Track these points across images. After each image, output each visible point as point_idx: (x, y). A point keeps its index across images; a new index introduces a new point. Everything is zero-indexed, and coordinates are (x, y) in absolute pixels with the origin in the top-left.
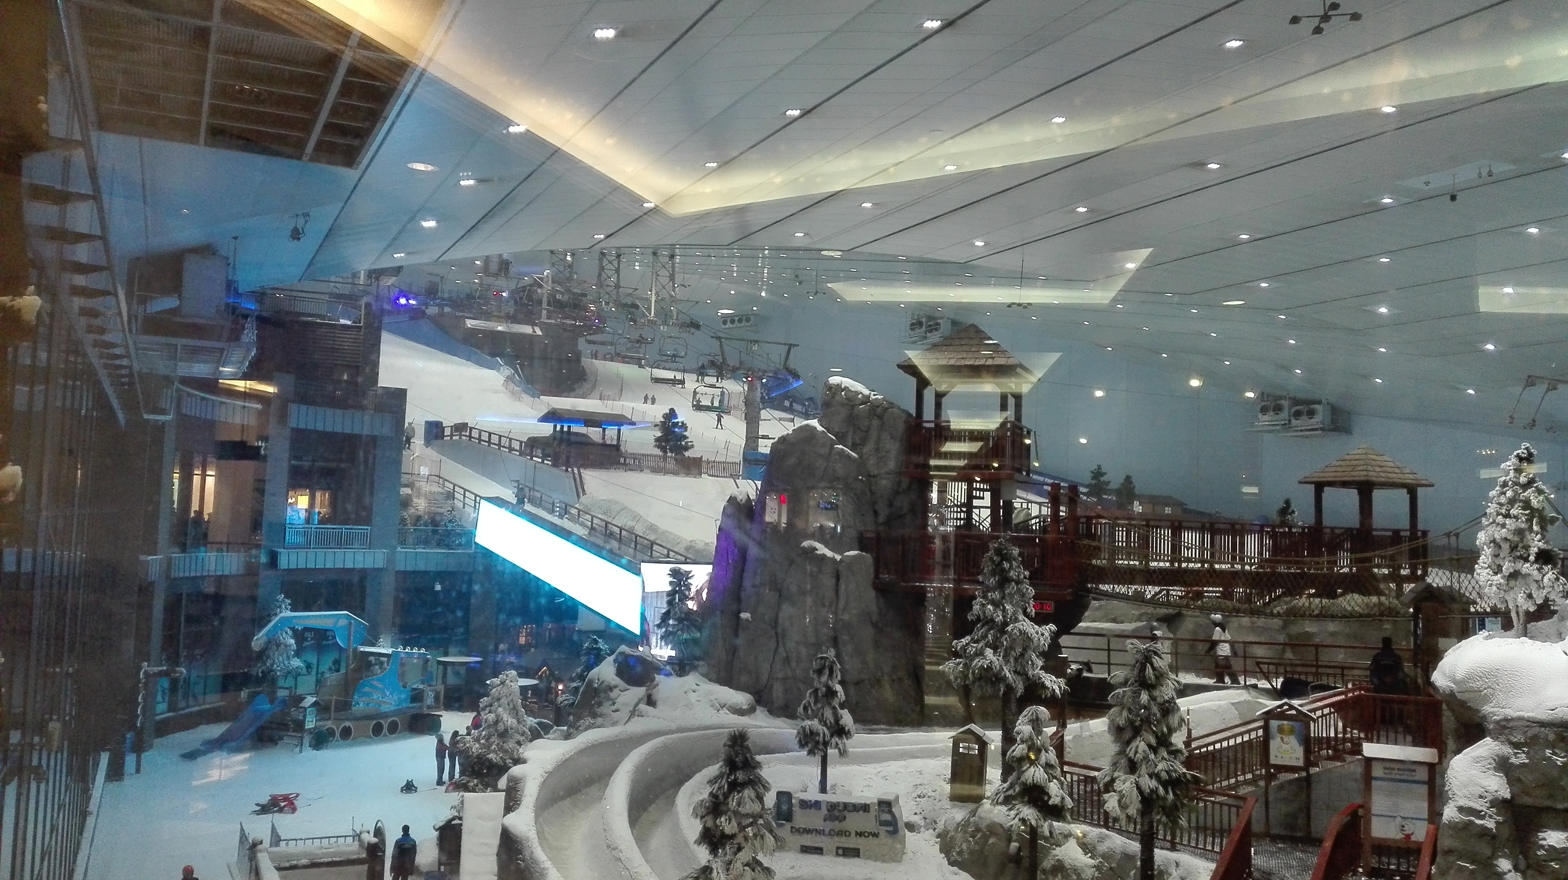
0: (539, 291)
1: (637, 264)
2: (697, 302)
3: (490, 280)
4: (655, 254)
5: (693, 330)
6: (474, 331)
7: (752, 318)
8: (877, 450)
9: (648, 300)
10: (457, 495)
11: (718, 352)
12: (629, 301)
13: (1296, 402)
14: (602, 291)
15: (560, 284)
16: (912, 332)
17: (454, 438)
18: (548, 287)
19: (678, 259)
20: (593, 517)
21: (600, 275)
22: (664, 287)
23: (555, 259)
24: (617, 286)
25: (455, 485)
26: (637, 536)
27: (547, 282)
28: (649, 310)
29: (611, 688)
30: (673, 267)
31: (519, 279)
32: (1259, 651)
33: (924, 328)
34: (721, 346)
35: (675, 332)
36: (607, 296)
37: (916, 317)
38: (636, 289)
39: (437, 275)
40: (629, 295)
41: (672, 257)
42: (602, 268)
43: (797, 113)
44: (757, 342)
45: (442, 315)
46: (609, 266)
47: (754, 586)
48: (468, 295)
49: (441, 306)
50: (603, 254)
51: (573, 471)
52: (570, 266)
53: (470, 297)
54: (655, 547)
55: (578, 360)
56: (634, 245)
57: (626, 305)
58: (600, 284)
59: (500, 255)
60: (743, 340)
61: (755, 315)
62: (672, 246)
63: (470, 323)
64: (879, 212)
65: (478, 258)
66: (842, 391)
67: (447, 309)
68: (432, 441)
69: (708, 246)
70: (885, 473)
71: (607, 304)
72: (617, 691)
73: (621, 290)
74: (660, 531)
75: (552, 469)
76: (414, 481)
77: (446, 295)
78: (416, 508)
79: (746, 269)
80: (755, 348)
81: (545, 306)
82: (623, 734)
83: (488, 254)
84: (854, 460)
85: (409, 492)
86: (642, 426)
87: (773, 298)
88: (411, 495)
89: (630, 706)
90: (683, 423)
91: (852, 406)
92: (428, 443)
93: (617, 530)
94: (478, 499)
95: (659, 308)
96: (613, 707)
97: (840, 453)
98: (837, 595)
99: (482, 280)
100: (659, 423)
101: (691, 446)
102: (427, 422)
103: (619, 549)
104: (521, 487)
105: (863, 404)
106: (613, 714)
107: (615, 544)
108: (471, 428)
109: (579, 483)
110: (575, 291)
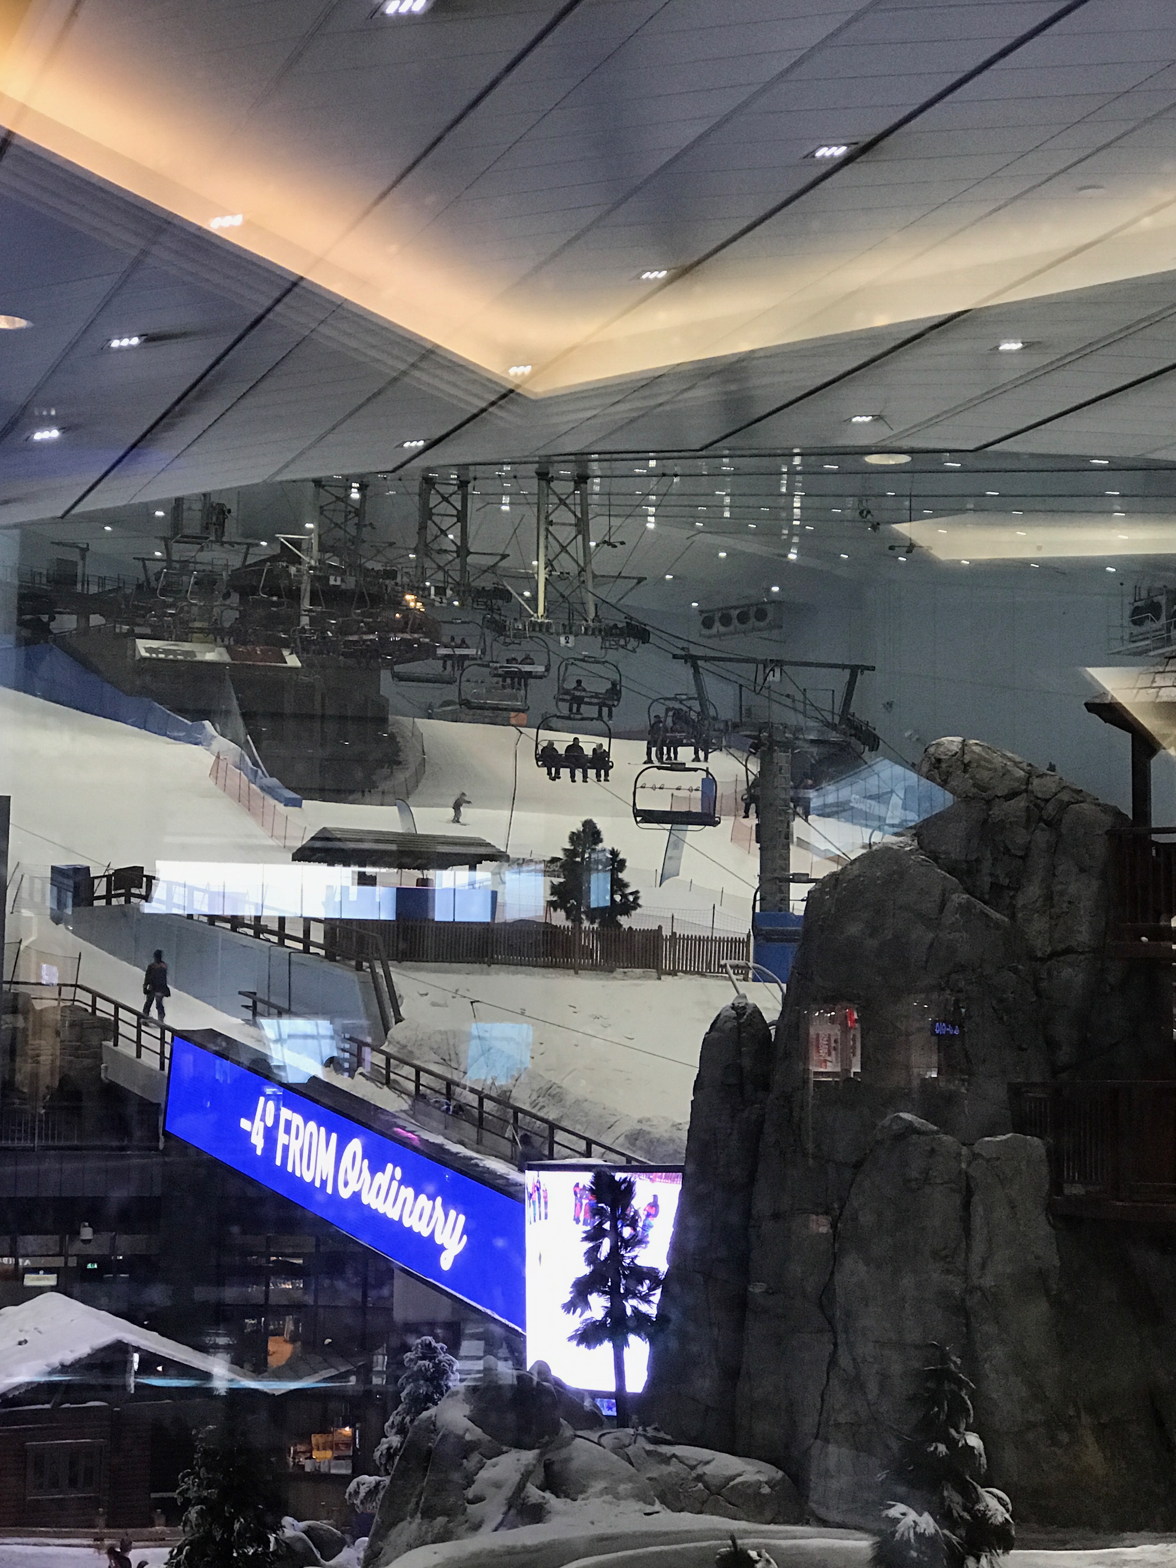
0: (293, 570)
1: (506, 499)
2: (640, 580)
3: (181, 551)
4: (544, 476)
5: (633, 643)
6: (151, 666)
7: (770, 609)
8: (1049, 898)
9: (530, 579)
10: (123, 1028)
11: (693, 692)
12: (487, 582)
14: (428, 563)
15: (335, 552)
16: (1137, 630)
17: (114, 901)
18: (310, 560)
19: (596, 485)
20: (418, 1070)
21: (423, 528)
22: (564, 548)
23: (326, 498)
24: (463, 551)
25: (117, 1006)
26: (517, 1110)
27: (309, 550)
28: (533, 601)
29: (467, 1448)
30: (585, 505)
31: (249, 545)
33: (1163, 620)
34: (696, 675)
35: (592, 646)
36: (440, 576)
37: (1144, 594)
38: (504, 556)
39: (74, 545)
40: (489, 569)
41: (582, 479)
42: (427, 513)
43: (839, 151)
44: (781, 663)
45: (84, 631)
46: (444, 507)
47: (776, 1216)
48: (139, 587)
49: (84, 616)
50: (428, 482)
51: (372, 967)
52: (359, 511)
53: (144, 588)
54: (559, 1136)
55: (382, 721)
56: (494, 458)
57: (481, 593)
58: (424, 549)
59: (205, 495)
60: (747, 661)
61: (777, 603)
62: (581, 458)
63: (143, 647)
64: (1039, 360)
65: (159, 505)
66: (966, 767)
67: (96, 620)
68: (69, 911)
69: (661, 454)
70: (1068, 951)
71: (440, 591)
72: (475, 1457)
73: (470, 559)
74: (570, 1099)
75: (327, 964)
76: (28, 998)
77: (94, 589)
78: (36, 1059)
79: (752, 501)
80: (774, 678)
81: (306, 604)
82: (492, 1553)
83: (179, 494)
84: (998, 925)
85: (20, 1023)
86: (521, 863)
87: (813, 563)
88: (25, 1029)
89: (507, 1491)
90: (614, 853)
91: (988, 802)
92: (57, 919)
93: (473, 1100)
94: (168, 1035)
95: (554, 595)
96: (470, 1493)
97: (965, 909)
98: (967, 1231)
99: (168, 551)
100: (560, 855)
101: (635, 905)
102: (53, 868)
103: (479, 1142)
104: (260, 1006)
105: (1013, 795)
106: (471, 1508)
107: (470, 1131)
108: (150, 879)
109: (386, 996)
110: (369, 565)
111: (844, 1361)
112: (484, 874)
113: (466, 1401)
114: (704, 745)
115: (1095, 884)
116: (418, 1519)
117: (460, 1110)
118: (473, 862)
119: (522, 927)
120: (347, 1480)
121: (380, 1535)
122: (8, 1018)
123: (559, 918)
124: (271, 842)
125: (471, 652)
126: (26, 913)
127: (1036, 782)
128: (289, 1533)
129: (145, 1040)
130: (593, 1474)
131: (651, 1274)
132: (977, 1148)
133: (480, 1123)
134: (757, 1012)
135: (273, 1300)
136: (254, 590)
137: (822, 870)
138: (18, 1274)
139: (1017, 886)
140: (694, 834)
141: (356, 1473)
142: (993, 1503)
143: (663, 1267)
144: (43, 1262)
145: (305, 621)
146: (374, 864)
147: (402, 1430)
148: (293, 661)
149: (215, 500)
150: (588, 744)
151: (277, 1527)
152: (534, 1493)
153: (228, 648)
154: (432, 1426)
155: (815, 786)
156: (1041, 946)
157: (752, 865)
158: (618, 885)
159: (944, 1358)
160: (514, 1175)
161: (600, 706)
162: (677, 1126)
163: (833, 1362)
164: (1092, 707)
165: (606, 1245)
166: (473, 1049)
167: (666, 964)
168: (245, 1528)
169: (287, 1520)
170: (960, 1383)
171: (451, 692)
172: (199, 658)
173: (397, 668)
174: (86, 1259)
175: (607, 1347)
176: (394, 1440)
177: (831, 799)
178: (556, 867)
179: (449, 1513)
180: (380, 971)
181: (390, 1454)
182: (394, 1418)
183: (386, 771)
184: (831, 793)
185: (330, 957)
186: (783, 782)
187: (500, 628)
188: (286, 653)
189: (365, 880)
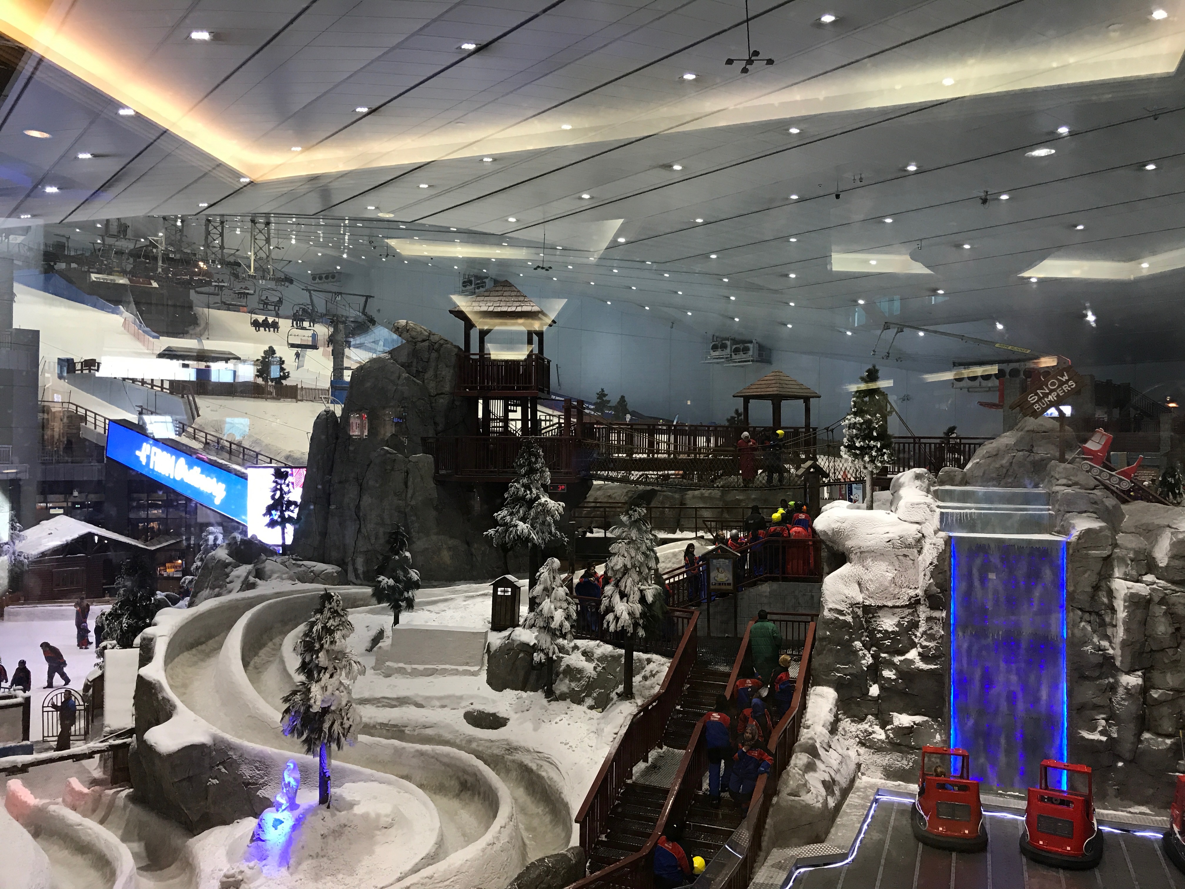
0: (154, 250)
1: (238, 229)
2: (290, 262)
3: (109, 241)
4: (253, 221)
5: (287, 284)
6: (98, 284)
7: (336, 275)
8: (436, 376)
9: (248, 258)
10: (88, 418)
11: (309, 302)
12: (231, 260)
13: (734, 341)
14: (208, 251)
15: (172, 245)
16: (465, 289)
17: (84, 372)
18: (162, 247)
19: (273, 226)
20: (206, 434)
21: (206, 238)
22: (261, 248)
23: (167, 224)
24: (222, 247)
25: (86, 410)
26: (244, 448)
27: (161, 243)
28: (249, 267)
29: (226, 565)
30: (269, 234)
31: (137, 240)
32: (706, 514)
33: (473, 286)
34: (311, 296)
35: (272, 285)
36: (213, 256)
37: (466, 276)
38: (238, 250)
39: (63, 236)
40: (233, 255)
41: (268, 224)
42: (208, 233)
43: (365, 110)
44: (341, 293)
45: (69, 269)
46: (214, 231)
47: (340, 482)
48: (92, 253)
49: (68, 264)
50: (209, 221)
51: (188, 397)
52: (181, 230)
54: (260, 457)
55: (191, 308)
56: (234, 213)
57: (229, 264)
58: (207, 246)
59: (118, 219)
60: (329, 292)
61: (339, 273)
62: (267, 215)
63: (94, 277)
64: (433, 192)
65: (99, 222)
66: (408, 331)
67: (74, 265)
68: (65, 374)
69: (298, 216)
70: (442, 394)
71: (213, 262)
72: (230, 568)
73: (225, 251)
74: (264, 444)
75: (170, 396)
76: (49, 407)
77: (72, 253)
78: (53, 430)
79: (332, 236)
80: (339, 298)
81: (160, 263)
82: (237, 600)
83: (108, 218)
84: (418, 384)
85: (46, 416)
86: (244, 361)
87: (353, 259)
88: (48, 419)
89: (242, 579)
90: (281, 358)
91: (415, 343)
92: (60, 377)
93: (228, 444)
94: (107, 421)
95: (257, 265)
96: (228, 580)
97: (406, 379)
98: (407, 487)
99: (103, 240)
100: (260, 358)
101: (288, 376)
102: (59, 359)
103: (230, 459)
104: (144, 411)
105: (424, 341)
106: (228, 585)
107: (227, 456)
108: (99, 364)
109: (193, 407)
110: (185, 251)
111: (363, 530)
112: (231, 365)
113: (227, 548)
114: (313, 321)
115: (452, 371)
116: (208, 590)
117: (223, 448)
118: (227, 360)
119: (245, 384)
120: (180, 579)
121: (195, 595)
122: (41, 414)
123: (260, 381)
124: (147, 351)
125: (226, 284)
126: (47, 375)
127: (432, 337)
128: (159, 597)
129: (98, 423)
130: (273, 572)
131: (295, 503)
132: (410, 458)
133: (230, 452)
134: (334, 413)
135: (150, 516)
136: (140, 257)
137: (355, 366)
138: (48, 509)
139: (425, 371)
140: (309, 352)
141: (184, 576)
142: (414, 574)
143: (299, 501)
144: (57, 505)
145: (160, 270)
146: (188, 360)
147: (202, 560)
148: (155, 285)
149: (123, 222)
150: (270, 320)
151: (154, 594)
152: (252, 579)
153: (129, 279)
154: (213, 558)
155: (353, 337)
156: (433, 392)
157: (330, 365)
158: (282, 369)
159: (399, 527)
160: (243, 470)
161: (275, 306)
162: (303, 453)
163: (359, 531)
164: (451, 312)
165: (278, 494)
166: (227, 426)
167: (299, 398)
168: (142, 596)
169: (158, 592)
170: (404, 536)
171: (217, 299)
172: (117, 282)
173: (197, 289)
174: (74, 503)
175: (278, 528)
176: (199, 564)
177: (358, 342)
178: (259, 363)
179: (221, 587)
180: (191, 398)
181: (197, 568)
182: (198, 556)
183: (192, 327)
184: (358, 340)
185: (171, 393)
186: (341, 337)
187: (236, 276)
188: (152, 282)
189: (185, 366)
